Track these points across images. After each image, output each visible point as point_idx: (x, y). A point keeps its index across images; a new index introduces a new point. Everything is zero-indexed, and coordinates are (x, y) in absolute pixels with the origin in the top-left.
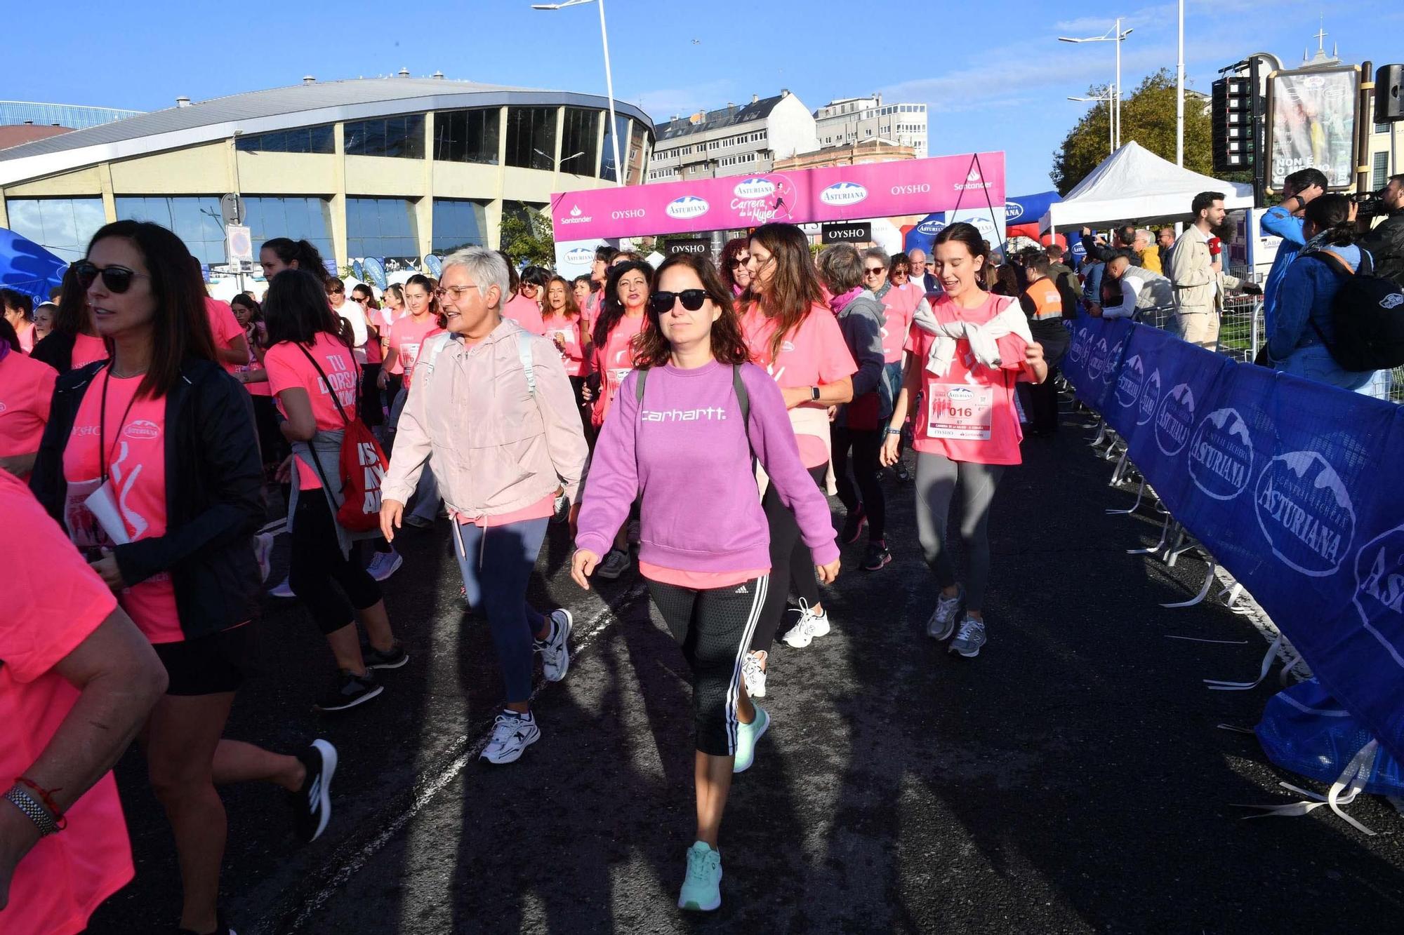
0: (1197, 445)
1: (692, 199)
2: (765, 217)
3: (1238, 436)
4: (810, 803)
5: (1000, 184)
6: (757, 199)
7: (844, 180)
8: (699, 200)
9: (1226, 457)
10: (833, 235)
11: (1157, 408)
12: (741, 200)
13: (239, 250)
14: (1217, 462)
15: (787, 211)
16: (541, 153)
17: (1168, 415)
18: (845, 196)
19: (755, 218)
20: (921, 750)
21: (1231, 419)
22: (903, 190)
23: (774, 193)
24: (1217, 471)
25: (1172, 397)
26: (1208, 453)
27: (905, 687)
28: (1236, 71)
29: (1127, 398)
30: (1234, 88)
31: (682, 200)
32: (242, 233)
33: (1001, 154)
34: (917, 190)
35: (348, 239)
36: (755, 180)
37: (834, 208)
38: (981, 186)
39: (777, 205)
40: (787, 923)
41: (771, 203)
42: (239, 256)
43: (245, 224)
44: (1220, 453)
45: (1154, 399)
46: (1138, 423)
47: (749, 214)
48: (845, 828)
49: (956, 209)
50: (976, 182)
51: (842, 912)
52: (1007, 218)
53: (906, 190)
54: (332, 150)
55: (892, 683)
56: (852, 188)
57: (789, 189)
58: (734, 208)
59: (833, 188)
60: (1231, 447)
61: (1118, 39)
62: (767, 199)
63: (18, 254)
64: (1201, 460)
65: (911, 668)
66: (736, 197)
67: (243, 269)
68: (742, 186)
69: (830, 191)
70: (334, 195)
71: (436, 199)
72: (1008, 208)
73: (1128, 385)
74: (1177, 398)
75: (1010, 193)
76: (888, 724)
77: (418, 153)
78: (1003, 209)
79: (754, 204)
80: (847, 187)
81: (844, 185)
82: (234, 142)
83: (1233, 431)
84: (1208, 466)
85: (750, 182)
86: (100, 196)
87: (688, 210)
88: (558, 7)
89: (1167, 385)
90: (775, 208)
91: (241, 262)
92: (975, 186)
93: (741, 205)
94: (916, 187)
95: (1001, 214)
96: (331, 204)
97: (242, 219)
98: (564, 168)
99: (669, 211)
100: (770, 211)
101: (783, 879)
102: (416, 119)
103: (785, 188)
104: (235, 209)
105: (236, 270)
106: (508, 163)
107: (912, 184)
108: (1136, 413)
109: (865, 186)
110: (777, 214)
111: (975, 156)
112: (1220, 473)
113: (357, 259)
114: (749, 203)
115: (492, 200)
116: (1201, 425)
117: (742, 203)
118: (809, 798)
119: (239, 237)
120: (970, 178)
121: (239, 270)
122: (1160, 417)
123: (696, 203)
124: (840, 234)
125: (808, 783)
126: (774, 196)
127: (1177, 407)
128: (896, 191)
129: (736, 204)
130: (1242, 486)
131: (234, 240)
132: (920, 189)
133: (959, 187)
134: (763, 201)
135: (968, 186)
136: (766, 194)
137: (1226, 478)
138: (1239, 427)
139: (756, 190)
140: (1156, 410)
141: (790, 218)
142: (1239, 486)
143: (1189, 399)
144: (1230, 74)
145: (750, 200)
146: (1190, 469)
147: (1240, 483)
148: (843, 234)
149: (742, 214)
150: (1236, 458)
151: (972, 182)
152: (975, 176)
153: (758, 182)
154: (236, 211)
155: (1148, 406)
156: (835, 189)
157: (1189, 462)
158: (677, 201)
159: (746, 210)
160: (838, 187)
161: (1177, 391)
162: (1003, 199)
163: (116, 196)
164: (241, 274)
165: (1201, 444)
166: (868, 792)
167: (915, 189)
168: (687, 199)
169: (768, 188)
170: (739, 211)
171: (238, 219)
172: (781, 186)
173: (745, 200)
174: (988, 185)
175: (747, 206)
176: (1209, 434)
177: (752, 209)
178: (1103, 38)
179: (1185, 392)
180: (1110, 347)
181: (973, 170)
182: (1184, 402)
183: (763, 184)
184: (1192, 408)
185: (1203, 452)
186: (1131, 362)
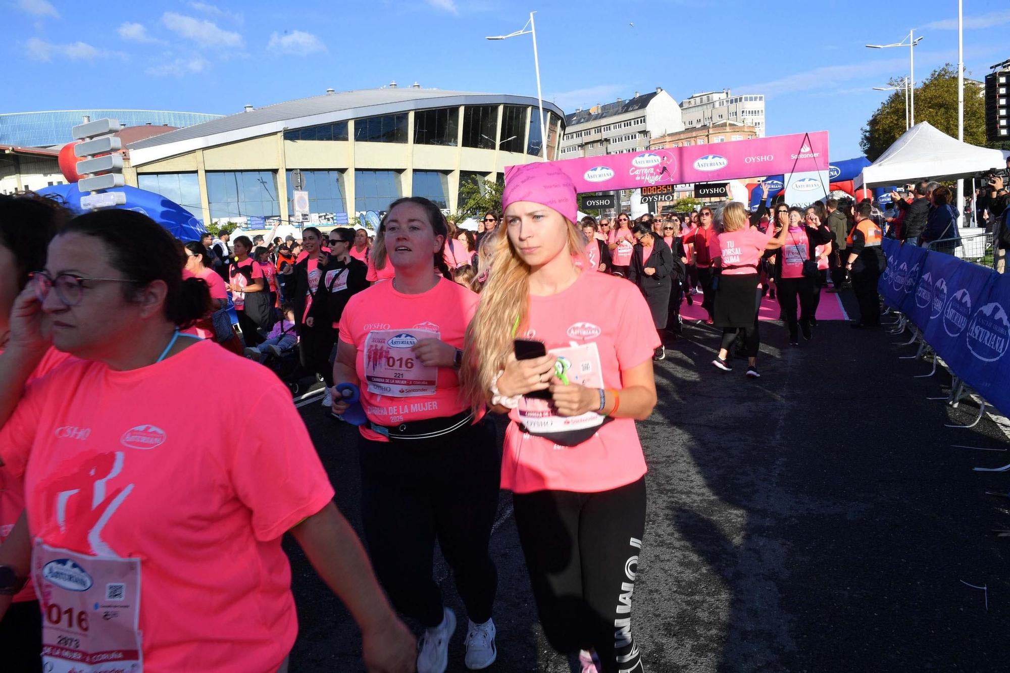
0: (973, 328)
1: (602, 168)
2: (653, 180)
3: (1001, 320)
4: (733, 522)
5: (825, 154)
6: (648, 168)
7: (711, 153)
8: (608, 169)
9: (992, 334)
10: (702, 192)
11: (945, 307)
12: (637, 168)
13: (302, 207)
14: (986, 338)
15: (669, 176)
16: (486, 137)
17: (954, 311)
18: (711, 165)
19: (647, 181)
20: (797, 500)
21: (996, 310)
22: (754, 159)
23: (661, 163)
24: (986, 344)
25: (955, 299)
26: (980, 332)
27: (784, 469)
28: (1004, 67)
29: (923, 301)
30: (1003, 80)
31: (595, 170)
32: (303, 195)
33: (826, 133)
34: (764, 160)
35: (355, 198)
36: (647, 155)
37: (703, 173)
38: (811, 155)
39: (663, 172)
40: (731, 575)
41: (658, 170)
42: (301, 210)
43: (305, 190)
44: (988, 332)
45: (943, 301)
46: (931, 318)
47: (643, 178)
48: (757, 535)
49: (792, 172)
50: (807, 153)
51: (762, 571)
52: (830, 177)
53: (756, 160)
54: (346, 139)
55: (774, 467)
56: (717, 160)
57: (671, 160)
58: (632, 174)
59: (702, 159)
60: (995, 328)
61: (911, 45)
62: (656, 167)
63: (165, 209)
64: (976, 337)
65: (786, 459)
66: (634, 166)
67: (303, 219)
68: (638, 159)
69: (700, 161)
70: (347, 169)
71: (415, 171)
72: (831, 170)
73: (923, 293)
74: (959, 299)
75: (831, 159)
76: (775, 487)
77: (403, 139)
78: (828, 172)
79: (646, 171)
80: (713, 158)
81: (711, 157)
82: (283, 134)
83: (997, 317)
84: (980, 340)
85: (643, 156)
86: (196, 172)
87: (600, 176)
88: (504, 37)
89: (952, 291)
90: (661, 174)
91: (302, 215)
92: (807, 156)
93: (637, 172)
94: (763, 157)
95: (825, 176)
96: (345, 175)
97: (303, 187)
98: (502, 148)
99: (586, 177)
100: (658, 176)
101: (724, 556)
102: (403, 116)
103: (668, 160)
104: (299, 180)
105: (299, 220)
106: (464, 145)
107: (760, 156)
108: (930, 311)
109: (726, 157)
110: (662, 178)
111: (807, 134)
112: (988, 345)
113: (361, 212)
114: (643, 170)
115: (453, 170)
116: (976, 314)
117: (638, 170)
118: (733, 521)
119: (301, 198)
120: (802, 150)
121: (301, 220)
122: (947, 312)
123: (605, 171)
124: (708, 191)
125: (731, 514)
126: (660, 166)
127: (959, 305)
128: (748, 160)
129: (633, 171)
130: (1002, 352)
131: (298, 202)
132: (766, 158)
133: (794, 157)
134: (653, 169)
135: (801, 156)
136: (655, 164)
137: (992, 347)
138: (1001, 314)
139: (647, 162)
140: (944, 309)
141: (672, 180)
142: (1001, 352)
143: (967, 299)
144: (999, 69)
145: (643, 168)
146: (968, 343)
147: (1001, 350)
148: (709, 191)
149: (638, 178)
150: (998, 334)
151: (804, 153)
152: (806, 149)
153: (649, 156)
154: (299, 181)
155: (938, 306)
156: (705, 160)
157: (968, 340)
158: (592, 170)
159: (640, 175)
160: (706, 158)
161: (958, 295)
162: (827, 164)
163: (207, 171)
164: (302, 222)
165: (976, 326)
166: (768, 519)
167: (762, 158)
168: (599, 168)
169: (656, 160)
170: (635, 176)
171: (301, 186)
172: (665, 158)
173: (639, 168)
174: (816, 155)
175: (641, 173)
176: (981, 320)
177: (644, 175)
178: (900, 45)
179: (964, 294)
180: (909, 268)
181: (805, 144)
182: (963, 301)
183: (652, 157)
184: (969, 305)
185: (977, 332)
186: (926, 277)
